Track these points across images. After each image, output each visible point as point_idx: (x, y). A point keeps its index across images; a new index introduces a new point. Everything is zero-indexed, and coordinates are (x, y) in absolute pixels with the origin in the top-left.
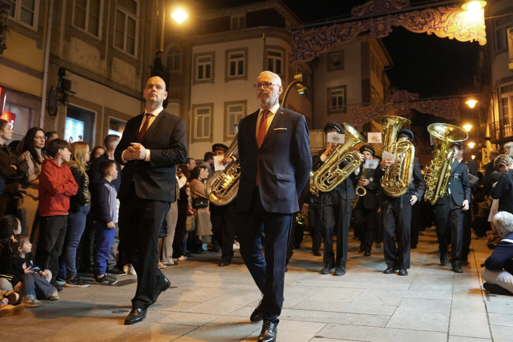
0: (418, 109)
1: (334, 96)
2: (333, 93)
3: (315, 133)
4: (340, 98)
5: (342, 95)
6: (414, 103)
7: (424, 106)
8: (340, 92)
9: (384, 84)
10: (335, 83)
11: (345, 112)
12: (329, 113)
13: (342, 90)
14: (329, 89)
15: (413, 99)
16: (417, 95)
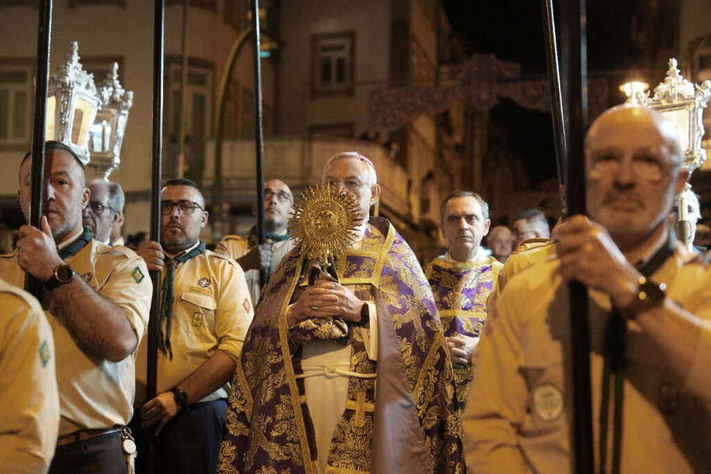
0: (519, 99)
1: (325, 54)
2: (325, 49)
3: (285, 143)
4: (341, 61)
5: (345, 54)
6: (511, 86)
7: (532, 92)
8: (339, 48)
9: (438, 32)
10: (330, 25)
11: (350, 93)
12: (314, 94)
13: (346, 41)
14: (315, 38)
15: (508, 74)
16: (516, 66)
